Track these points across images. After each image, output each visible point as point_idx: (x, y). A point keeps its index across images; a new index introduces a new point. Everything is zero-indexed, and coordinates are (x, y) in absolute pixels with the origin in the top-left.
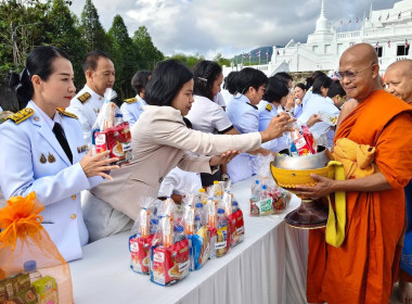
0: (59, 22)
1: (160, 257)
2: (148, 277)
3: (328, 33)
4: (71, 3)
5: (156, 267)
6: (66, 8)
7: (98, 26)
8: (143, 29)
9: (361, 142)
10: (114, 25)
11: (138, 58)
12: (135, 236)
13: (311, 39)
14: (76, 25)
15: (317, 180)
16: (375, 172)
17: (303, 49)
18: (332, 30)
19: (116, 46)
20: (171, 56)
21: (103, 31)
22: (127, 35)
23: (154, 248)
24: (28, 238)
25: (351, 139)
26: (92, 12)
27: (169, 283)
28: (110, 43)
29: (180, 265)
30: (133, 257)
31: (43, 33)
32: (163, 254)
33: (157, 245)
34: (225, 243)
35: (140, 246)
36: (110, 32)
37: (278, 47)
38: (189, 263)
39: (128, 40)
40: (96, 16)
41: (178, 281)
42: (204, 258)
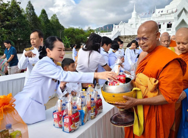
0: (14, 12)
1: (67, 120)
2: (62, 129)
3: (137, 18)
4: (20, 3)
5: (65, 125)
6: (18, 5)
7: (34, 14)
8: (55, 15)
9: (150, 76)
10: (42, 14)
11: (53, 29)
12: (55, 111)
13: (130, 21)
14: (23, 13)
15: (127, 99)
16: (159, 94)
17: (127, 26)
18: (139, 17)
19: (43, 24)
20: (68, 28)
21: (36, 17)
22: (48, 18)
23: (64, 116)
24: (8, 114)
25: (144, 74)
26: (31, 7)
27: (71, 131)
28: (40, 22)
29: (76, 124)
30: (55, 121)
31: (6, 17)
32: (68, 119)
33: (65, 115)
34: (94, 113)
35: (58, 115)
36: (40, 17)
37: (116, 24)
38: (79, 122)
39: (48, 21)
40: (33, 9)
41: (75, 130)
42: (86, 120)
